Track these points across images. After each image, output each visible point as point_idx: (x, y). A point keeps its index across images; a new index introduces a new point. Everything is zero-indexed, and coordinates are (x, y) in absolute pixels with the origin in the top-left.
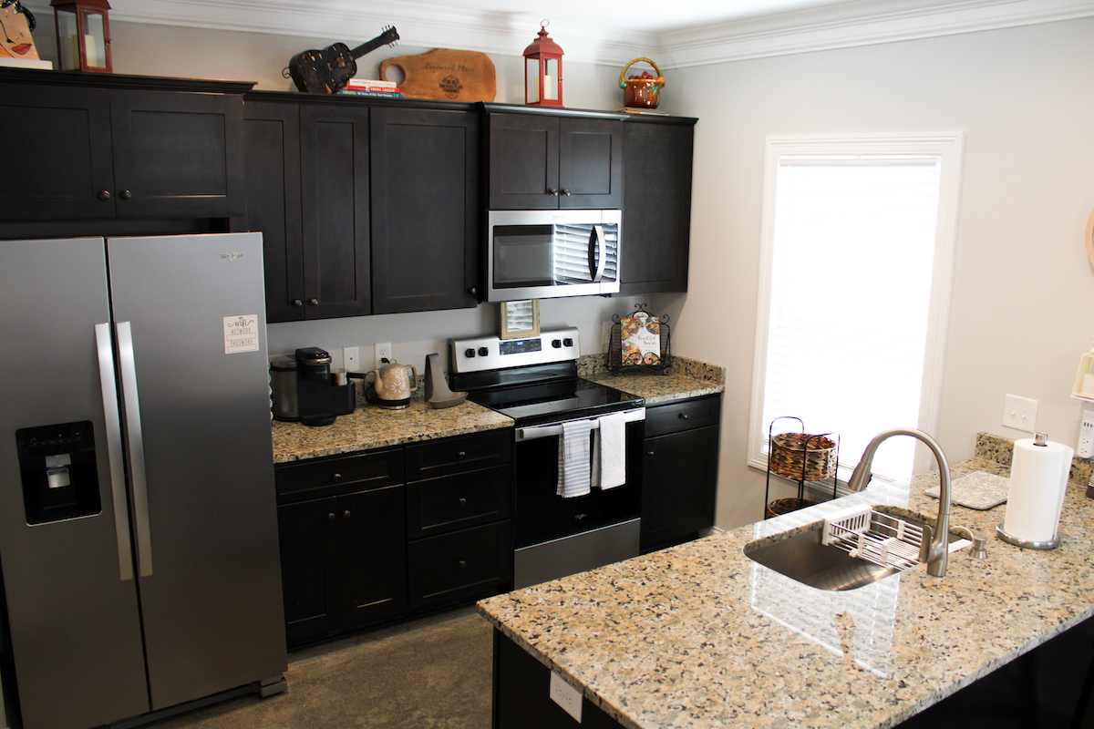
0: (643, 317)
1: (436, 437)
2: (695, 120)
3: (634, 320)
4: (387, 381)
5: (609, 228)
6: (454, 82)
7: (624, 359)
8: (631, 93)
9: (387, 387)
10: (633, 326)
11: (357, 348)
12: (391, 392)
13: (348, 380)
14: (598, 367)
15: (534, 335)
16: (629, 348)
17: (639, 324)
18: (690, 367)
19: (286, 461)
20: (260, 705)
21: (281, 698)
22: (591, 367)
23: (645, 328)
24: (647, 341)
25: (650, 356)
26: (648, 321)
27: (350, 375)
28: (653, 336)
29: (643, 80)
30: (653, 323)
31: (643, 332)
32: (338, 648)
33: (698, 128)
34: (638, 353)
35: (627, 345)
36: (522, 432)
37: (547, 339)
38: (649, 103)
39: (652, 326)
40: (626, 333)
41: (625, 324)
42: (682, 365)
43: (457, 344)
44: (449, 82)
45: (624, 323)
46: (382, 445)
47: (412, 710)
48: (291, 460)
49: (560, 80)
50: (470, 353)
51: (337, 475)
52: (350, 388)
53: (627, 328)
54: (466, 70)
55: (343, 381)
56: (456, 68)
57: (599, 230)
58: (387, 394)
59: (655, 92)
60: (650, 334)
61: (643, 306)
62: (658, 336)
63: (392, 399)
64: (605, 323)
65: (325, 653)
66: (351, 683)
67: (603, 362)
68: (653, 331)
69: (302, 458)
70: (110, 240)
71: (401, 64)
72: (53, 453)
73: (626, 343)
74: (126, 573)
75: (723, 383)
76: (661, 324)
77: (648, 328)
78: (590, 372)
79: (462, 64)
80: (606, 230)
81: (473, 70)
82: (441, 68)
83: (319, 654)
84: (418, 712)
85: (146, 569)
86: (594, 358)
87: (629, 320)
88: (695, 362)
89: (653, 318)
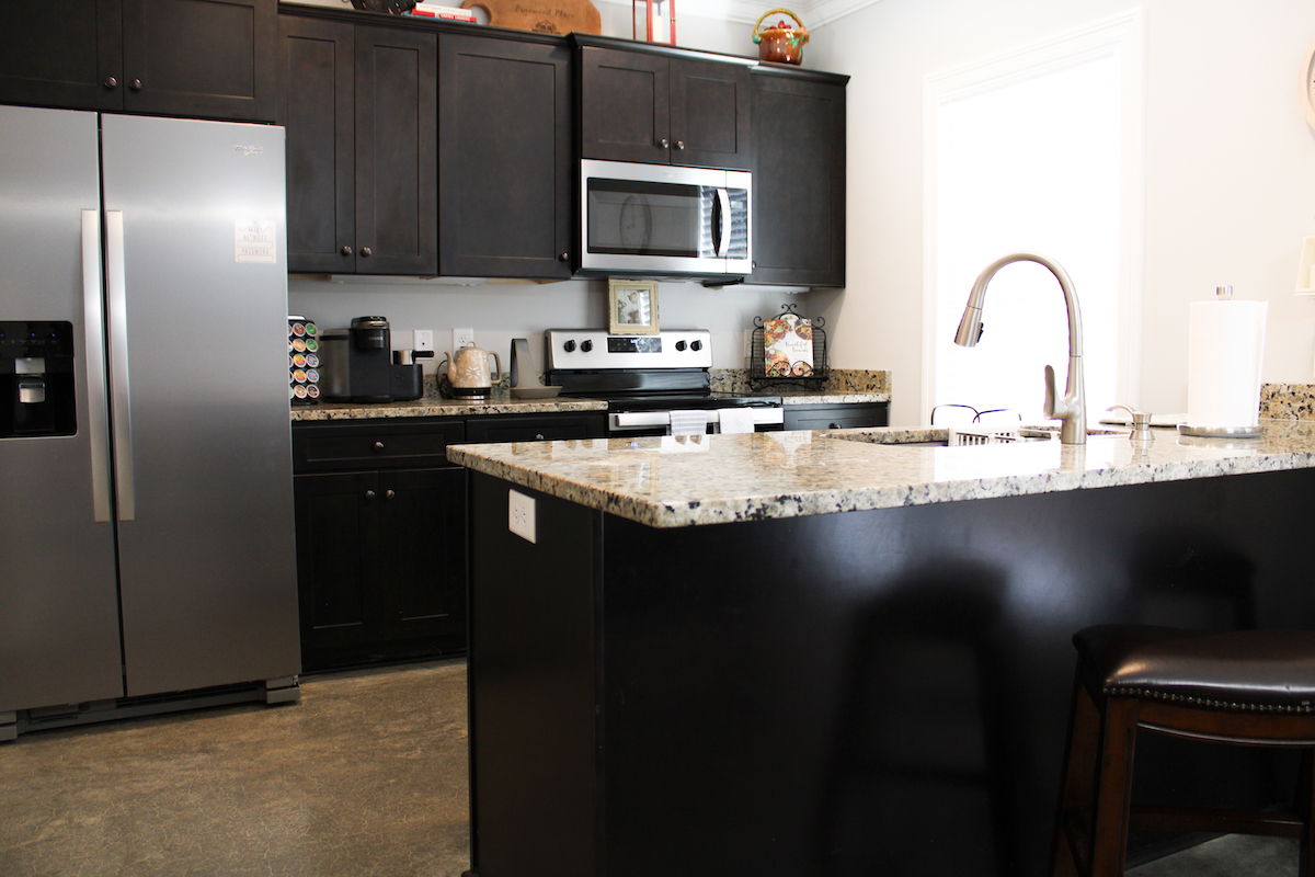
0: (792, 320)
1: (505, 411)
2: (846, 79)
3: (780, 323)
4: (461, 365)
5: (735, 194)
6: (549, 28)
7: (767, 369)
8: (767, 46)
9: (461, 372)
10: (779, 330)
11: (431, 332)
12: (466, 378)
13: (414, 360)
14: (739, 384)
15: (652, 333)
16: (775, 356)
17: (787, 328)
18: (850, 379)
19: (316, 418)
20: (262, 712)
21: (291, 708)
22: (729, 383)
23: (794, 332)
24: (796, 348)
25: (800, 365)
26: (797, 323)
27: (415, 355)
28: (804, 341)
29: (779, 30)
30: (804, 326)
31: (792, 337)
32: (378, 673)
33: (850, 87)
34: (786, 362)
35: (772, 352)
36: (617, 418)
37: (669, 340)
38: (788, 59)
39: (803, 330)
40: (770, 338)
41: (768, 328)
42: (842, 378)
43: (554, 335)
44: (544, 27)
45: (768, 326)
46: (436, 414)
47: (446, 723)
48: (321, 418)
49: (673, 21)
50: (569, 347)
51: (379, 444)
52: (415, 369)
53: (771, 331)
54: (565, 15)
55: (407, 360)
56: (553, 13)
57: (723, 195)
58: (461, 380)
59: (795, 44)
60: (800, 339)
61: (792, 308)
62: (810, 342)
63: (466, 386)
64: (746, 331)
65: (361, 676)
66: (381, 700)
67: (745, 378)
68: (803, 336)
69: (335, 417)
70: (104, 116)
71: (486, 4)
72: (25, 356)
73: (770, 350)
74: (102, 512)
75: (889, 390)
76: (815, 328)
77: (798, 332)
78: (728, 389)
79: (560, 9)
80: (731, 194)
81: (573, 16)
82: (534, 12)
83: (355, 676)
84: (452, 725)
85: (127, 511)
86: (734, 374)
87: (773, 323)
88: (856, 371)
89: (804, 321)
